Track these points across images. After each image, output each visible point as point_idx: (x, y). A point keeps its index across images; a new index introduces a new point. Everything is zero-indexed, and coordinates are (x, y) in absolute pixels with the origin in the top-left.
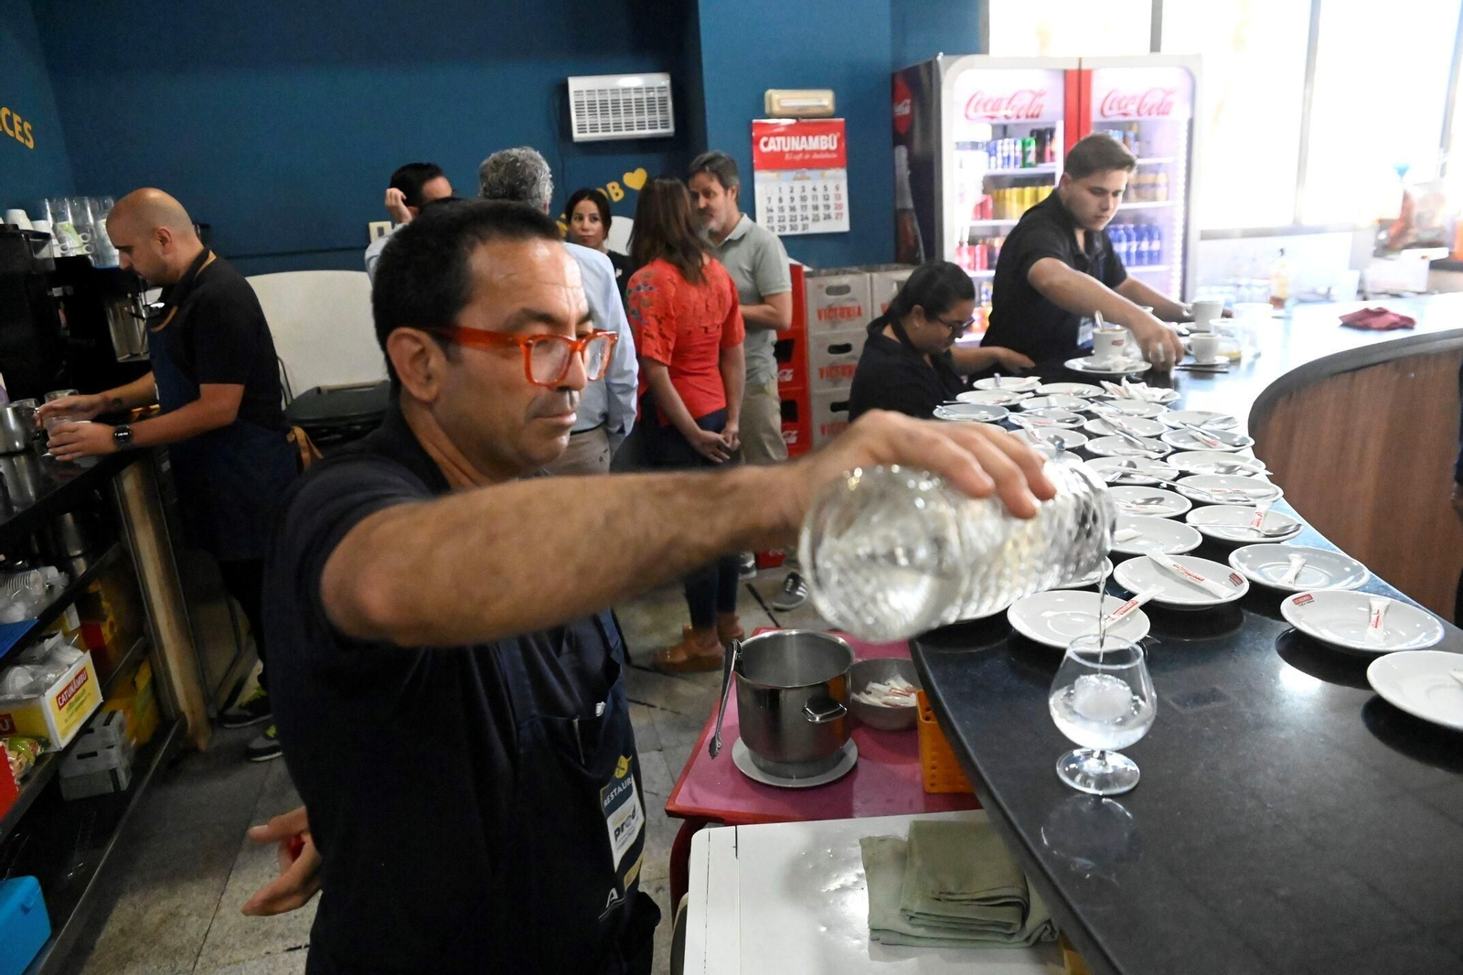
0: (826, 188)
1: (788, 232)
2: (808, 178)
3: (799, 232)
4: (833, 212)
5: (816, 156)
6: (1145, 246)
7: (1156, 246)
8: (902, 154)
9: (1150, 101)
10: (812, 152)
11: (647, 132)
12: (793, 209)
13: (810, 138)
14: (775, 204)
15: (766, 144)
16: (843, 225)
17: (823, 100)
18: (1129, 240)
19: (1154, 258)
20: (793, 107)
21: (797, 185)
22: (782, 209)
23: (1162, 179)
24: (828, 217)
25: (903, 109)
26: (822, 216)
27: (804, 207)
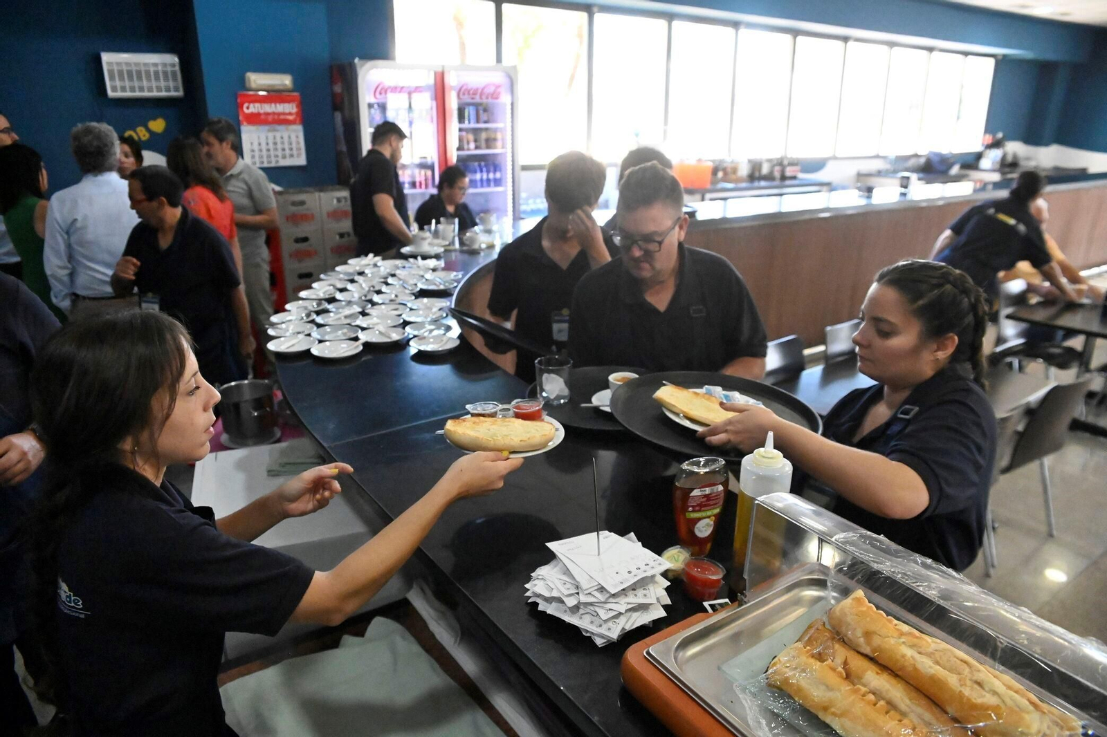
0: (289, 137)
1: (266, 165)
2: (277, 131)
3: (273, 165)
4: (295, 152)
5: (282, 117)
6: (491, 176)
7: (498, 175)
8: (338, 117)
9: (487, 91)
10: (279, 114)
11: (164, 94)
12: (268, 150)
13: (278, 105)
14: (256, 147)
15: (248, 108)
16: (301, 160)
17: (286, 81)
18: (481, 171)
19: (498, 182)
20: (264, 85)
21: (271, 135)
22: (261, 150)
23: (499, 136)
24: (292, 156)
25: (338, 89)
26: (288, 155)
27: (276, 149)
